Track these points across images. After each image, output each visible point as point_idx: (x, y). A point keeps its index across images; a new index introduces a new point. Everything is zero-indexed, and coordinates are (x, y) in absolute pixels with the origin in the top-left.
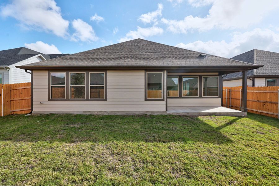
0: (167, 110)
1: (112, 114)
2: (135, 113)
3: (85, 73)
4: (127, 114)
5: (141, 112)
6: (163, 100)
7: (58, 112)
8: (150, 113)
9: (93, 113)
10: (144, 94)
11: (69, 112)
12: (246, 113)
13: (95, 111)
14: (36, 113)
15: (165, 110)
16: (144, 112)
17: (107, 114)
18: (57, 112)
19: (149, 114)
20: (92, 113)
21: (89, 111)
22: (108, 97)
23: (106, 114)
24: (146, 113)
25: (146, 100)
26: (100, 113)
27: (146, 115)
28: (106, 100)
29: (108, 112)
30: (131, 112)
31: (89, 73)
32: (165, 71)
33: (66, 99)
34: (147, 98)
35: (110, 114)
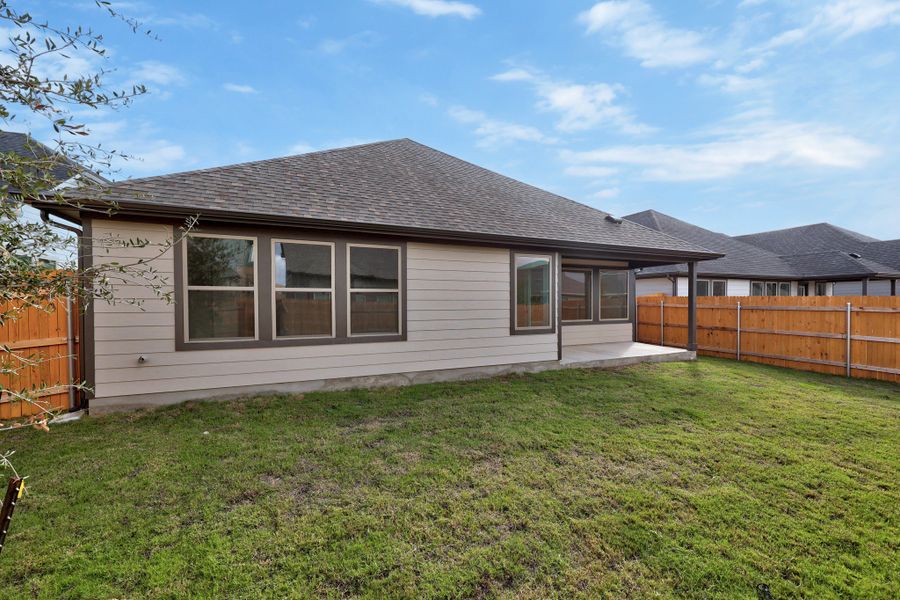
0: (560, 357)
1: (424, 380)
2: (484, 370)
3: (333, 245)
4: (463, 376)
5: (501, 369)
6: (552, 331)
7: (224, 392)
8: (524, 369)
9: (361, 385)
10: (507, 314)
11: (267, 389)
12: (694, 354)
13: (367, 377)
14: (112, 407)
15: (557, 358)
16: (506, 367)
17: (407, 381)
18: (217, 393)
19: (520, 371)
20: (356, 384)
21: (348, 379)
22: (410, 326)
23: (404, 383)
24: (513, 370)
25: (513, 332)
26: (386, 382)
27: (514, 374)
28: (404, 338)
29: (411, 376)
30: (474, 370)
31: (349, 245)
32: (557, 255)
33: (257, 338)
34: (516, 328)
35: (415, 382)
